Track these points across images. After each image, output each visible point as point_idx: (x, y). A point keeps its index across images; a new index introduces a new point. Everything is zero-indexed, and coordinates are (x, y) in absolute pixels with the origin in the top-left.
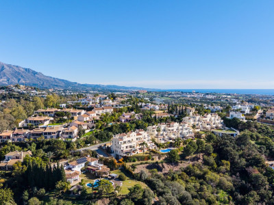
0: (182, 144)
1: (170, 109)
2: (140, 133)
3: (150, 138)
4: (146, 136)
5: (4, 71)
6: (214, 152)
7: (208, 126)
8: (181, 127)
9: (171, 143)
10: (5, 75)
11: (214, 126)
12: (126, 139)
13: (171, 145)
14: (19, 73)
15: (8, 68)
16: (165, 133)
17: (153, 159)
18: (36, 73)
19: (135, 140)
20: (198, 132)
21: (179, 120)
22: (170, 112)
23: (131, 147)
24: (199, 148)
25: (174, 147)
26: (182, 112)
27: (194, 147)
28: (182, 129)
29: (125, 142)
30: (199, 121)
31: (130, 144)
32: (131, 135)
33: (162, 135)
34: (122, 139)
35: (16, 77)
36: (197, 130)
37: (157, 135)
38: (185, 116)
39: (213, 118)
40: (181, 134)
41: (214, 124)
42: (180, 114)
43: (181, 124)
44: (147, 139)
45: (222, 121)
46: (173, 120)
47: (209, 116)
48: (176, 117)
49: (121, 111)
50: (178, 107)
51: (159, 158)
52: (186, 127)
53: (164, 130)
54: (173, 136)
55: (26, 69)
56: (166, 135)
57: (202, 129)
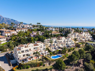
0: (67, 51)
1: (61, 30)
2: (38, 44)
3: (45, 47)
4: (43, 46)
5: (4, 20)
6: (92, 59)
7: (84, 39)
8: (66, 40)
9: (60, 51)
10: (4, 21)
11: (87, 39)
12: (23, 49)
13: (60, 52)
14: (9, 21)
15: (5, 19)
16: (56, 44)
17: (44, 66)
18: (15, 21)
19: (32, 49)
20: (78, 43)
21: (66, 36)
22: (60, 32)
23: (27, 55)
24: (81, 56)
25: (62, 54)
26: (67, 32)
27: (77, 55)
28: (67, 41)
29: (23, 52)
30: (78, 36)
31: (27, 53)
32: (29, 45)
33: (54, 45)
34: (20, 49)
35: (8, 22)
36: (77, 42)
37: (51, 45)
38: (69, 33)
39: (86, 35)
40: (66, 44)
41: (87, 38)
42: (66, 33)
43: (67, 38)
44: (43, 48)
45: (91, 36)
46: (62, 36)
47: (84, 33)
48: (64, 34)
49: (32, 30)
50: (65, 29)
51: (49, 64)
52: (70, 40)
53: (55, 42)
54: (61, 46)
55: (12, 19)
56: (57, 45)
57: (80, 41)
